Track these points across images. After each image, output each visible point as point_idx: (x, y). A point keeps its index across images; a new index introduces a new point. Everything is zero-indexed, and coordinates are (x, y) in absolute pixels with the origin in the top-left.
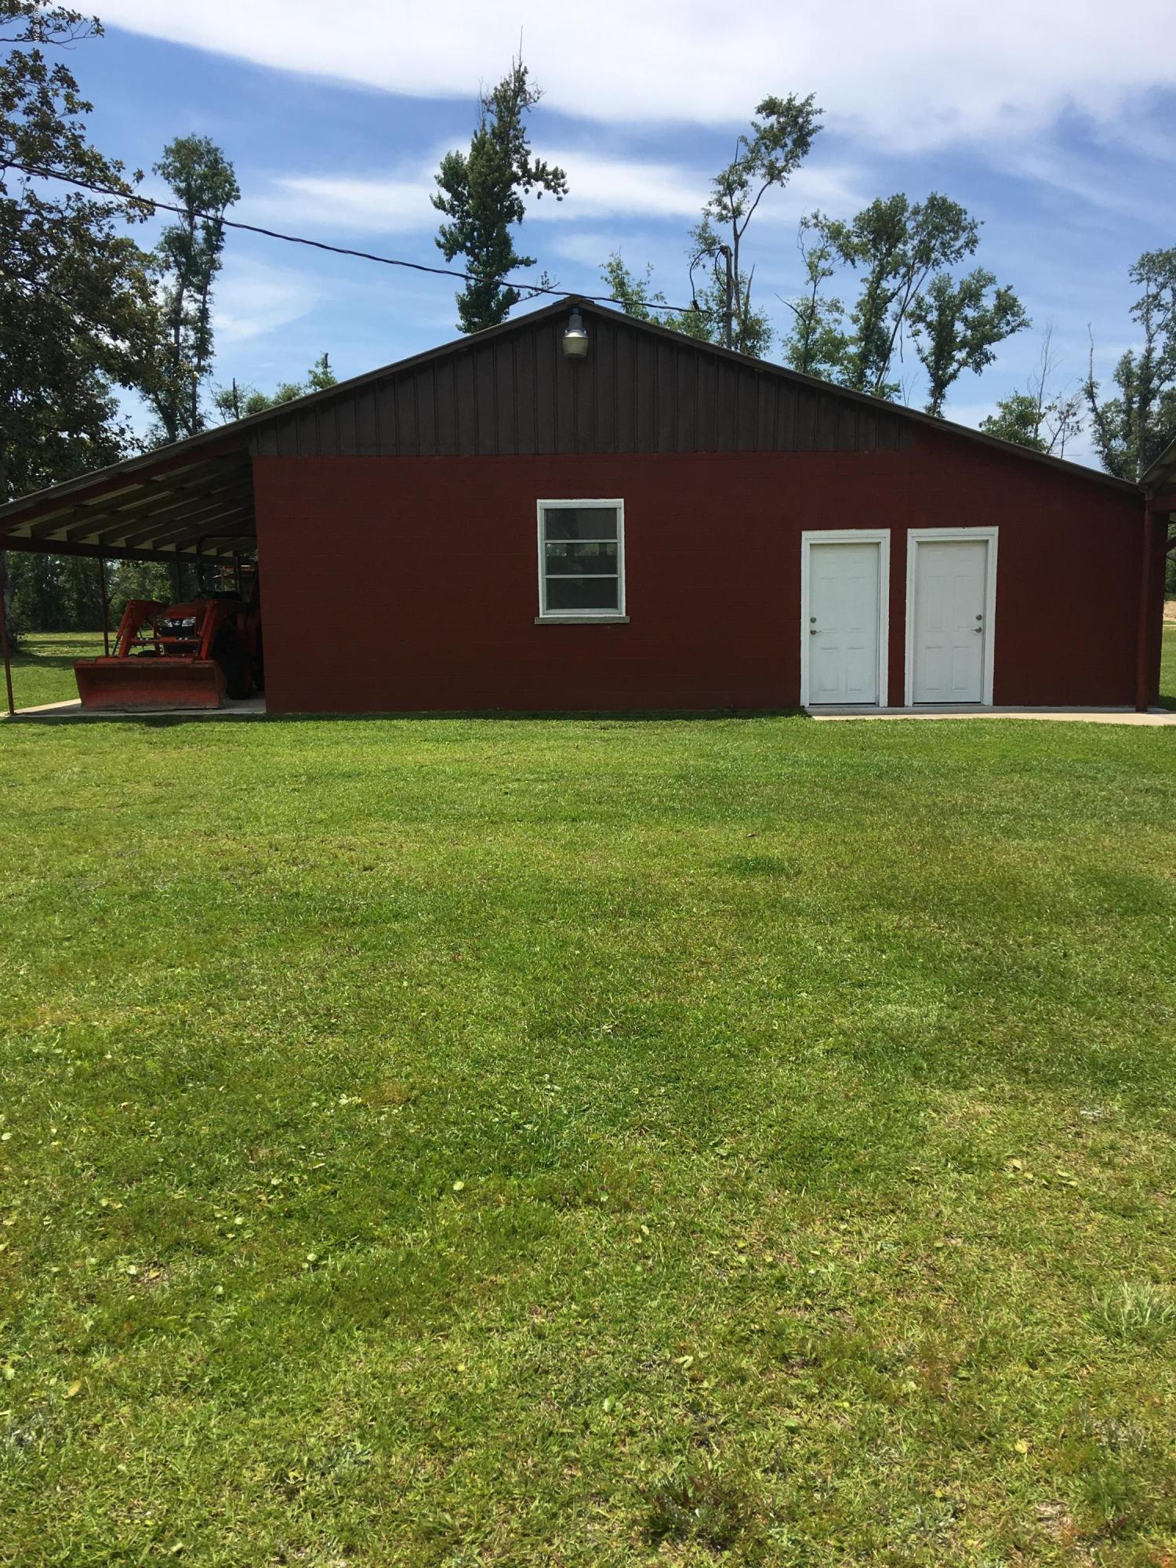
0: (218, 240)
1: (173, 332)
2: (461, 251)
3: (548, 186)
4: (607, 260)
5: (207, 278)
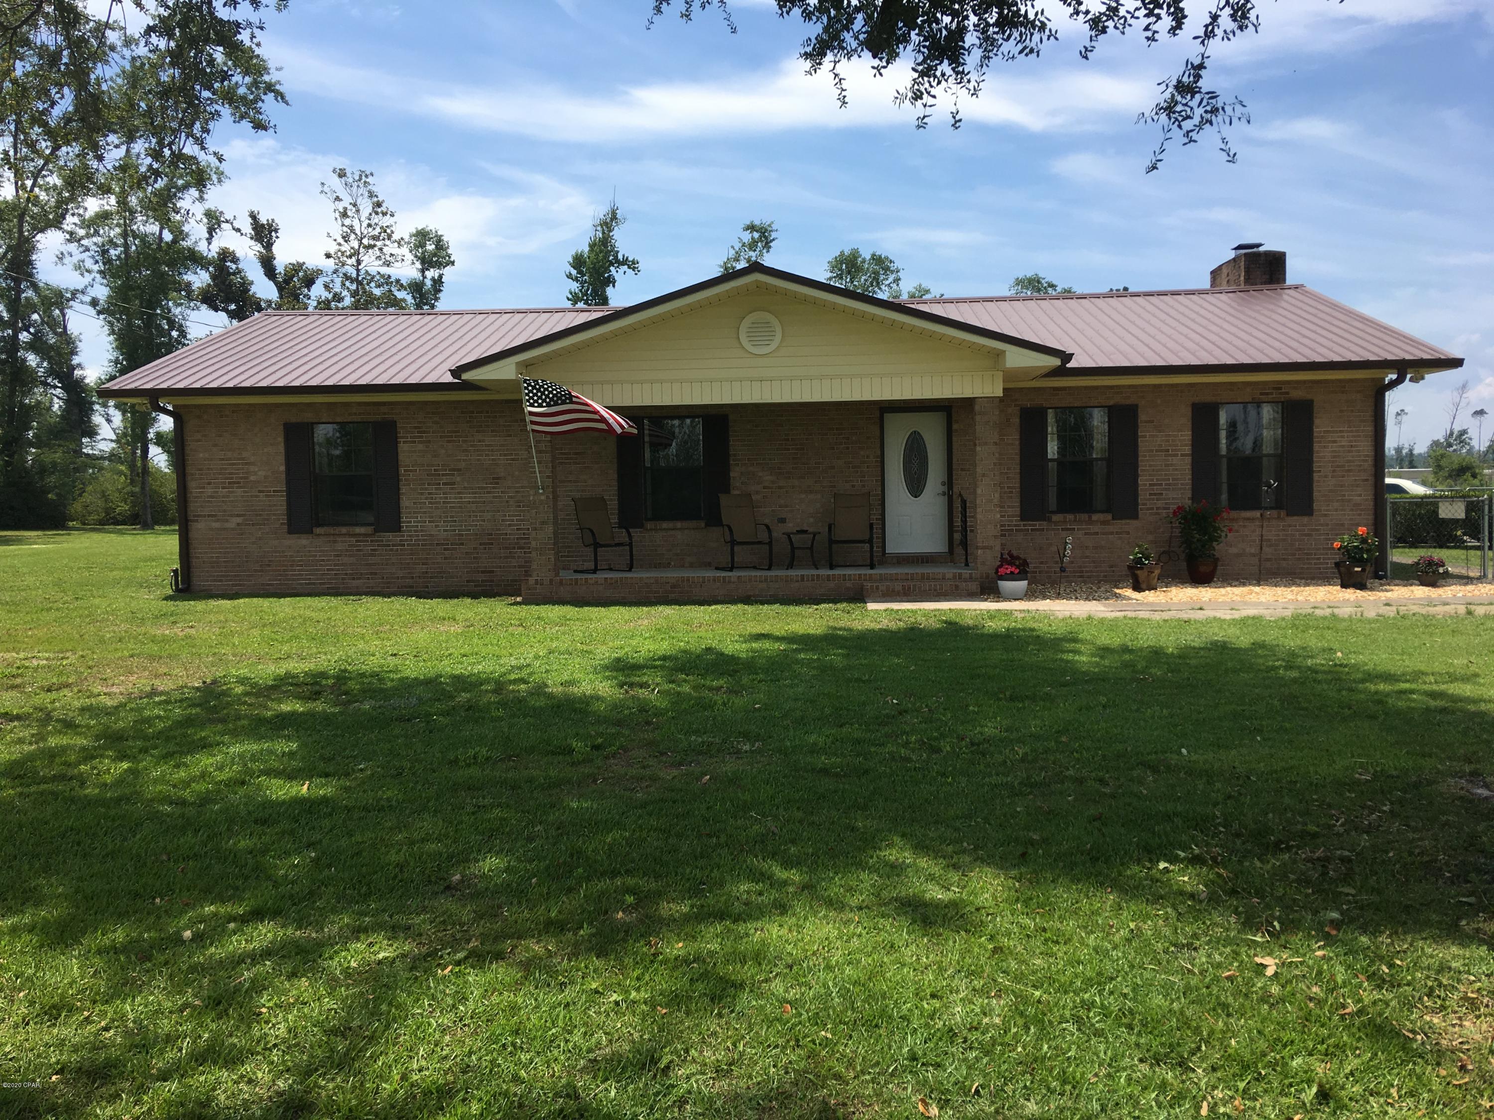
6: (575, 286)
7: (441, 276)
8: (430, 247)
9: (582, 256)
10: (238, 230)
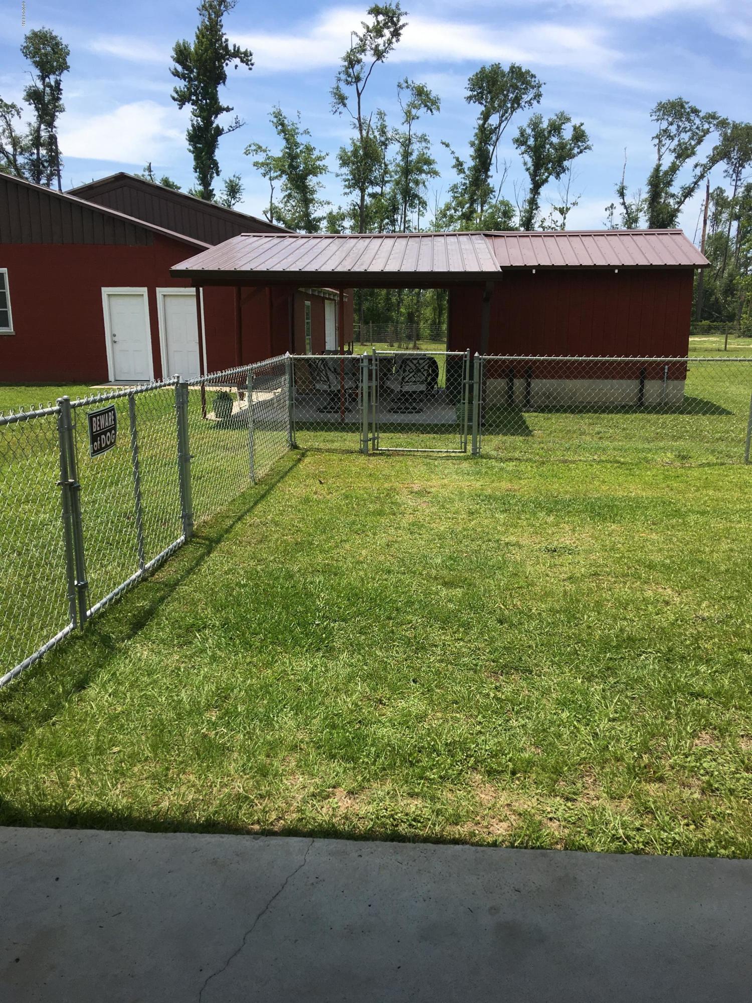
0: (58, 94)
1: (35, 151)
2: (188, 102)
3: (242, 61)
4: (273, 110)
5: (53, 118)
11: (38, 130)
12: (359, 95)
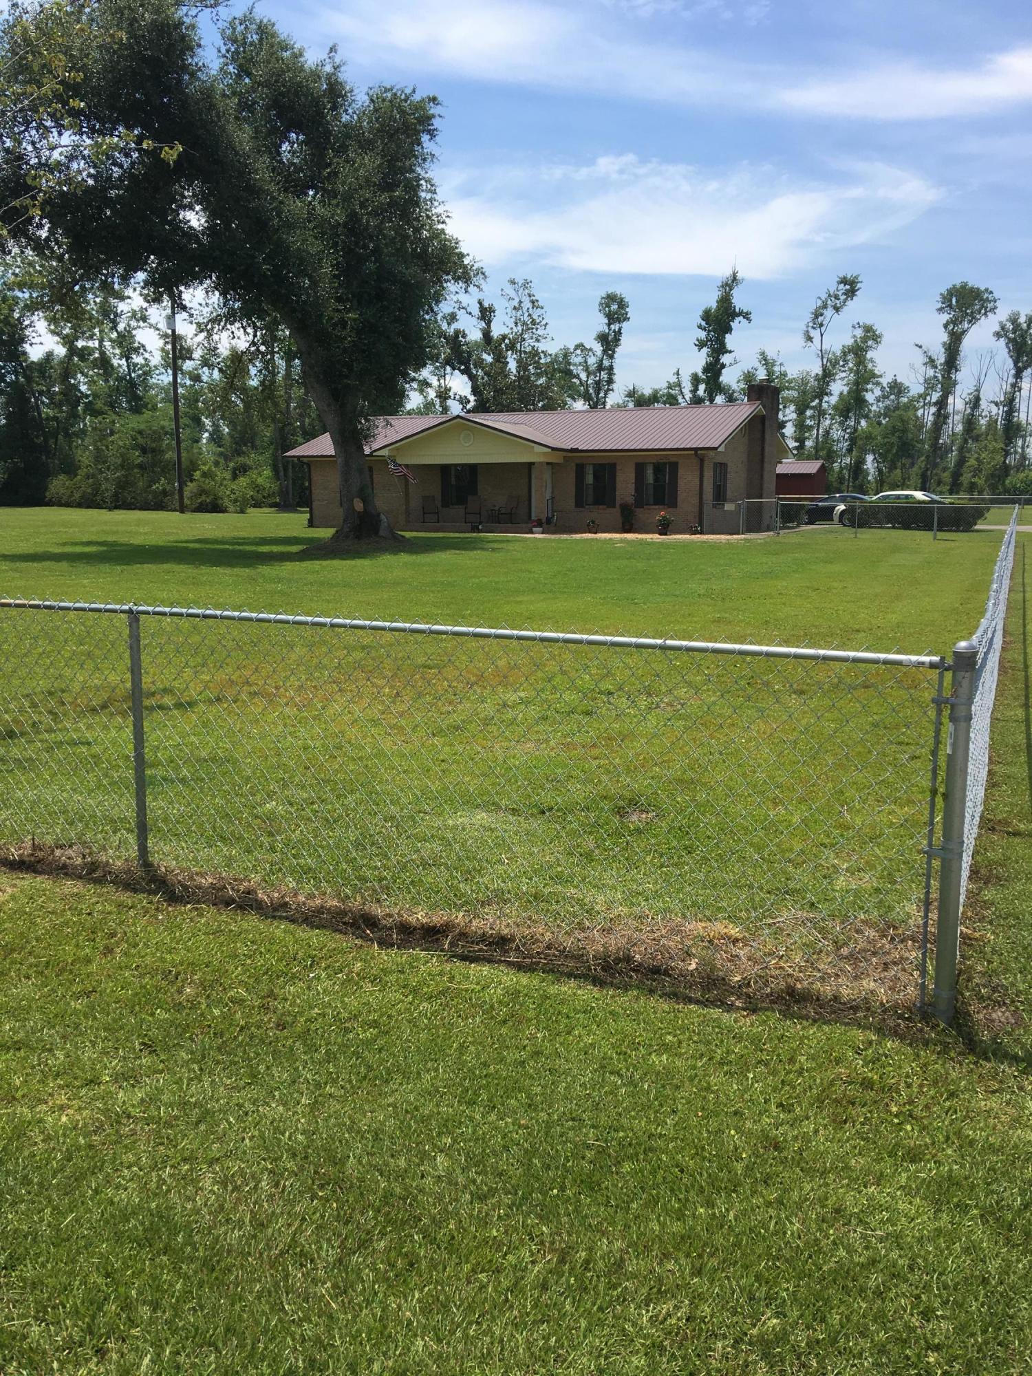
0: (619, 336)
2: (705, 347)
3: (745, 319)
4: (760, 350)
5: (613, 352)
6: (702, 335)
7: (620, 329)
8: (614, 307)
9: (710, 310)
10: (470, 314)
11: (601, 361)
12: (822, 335)
